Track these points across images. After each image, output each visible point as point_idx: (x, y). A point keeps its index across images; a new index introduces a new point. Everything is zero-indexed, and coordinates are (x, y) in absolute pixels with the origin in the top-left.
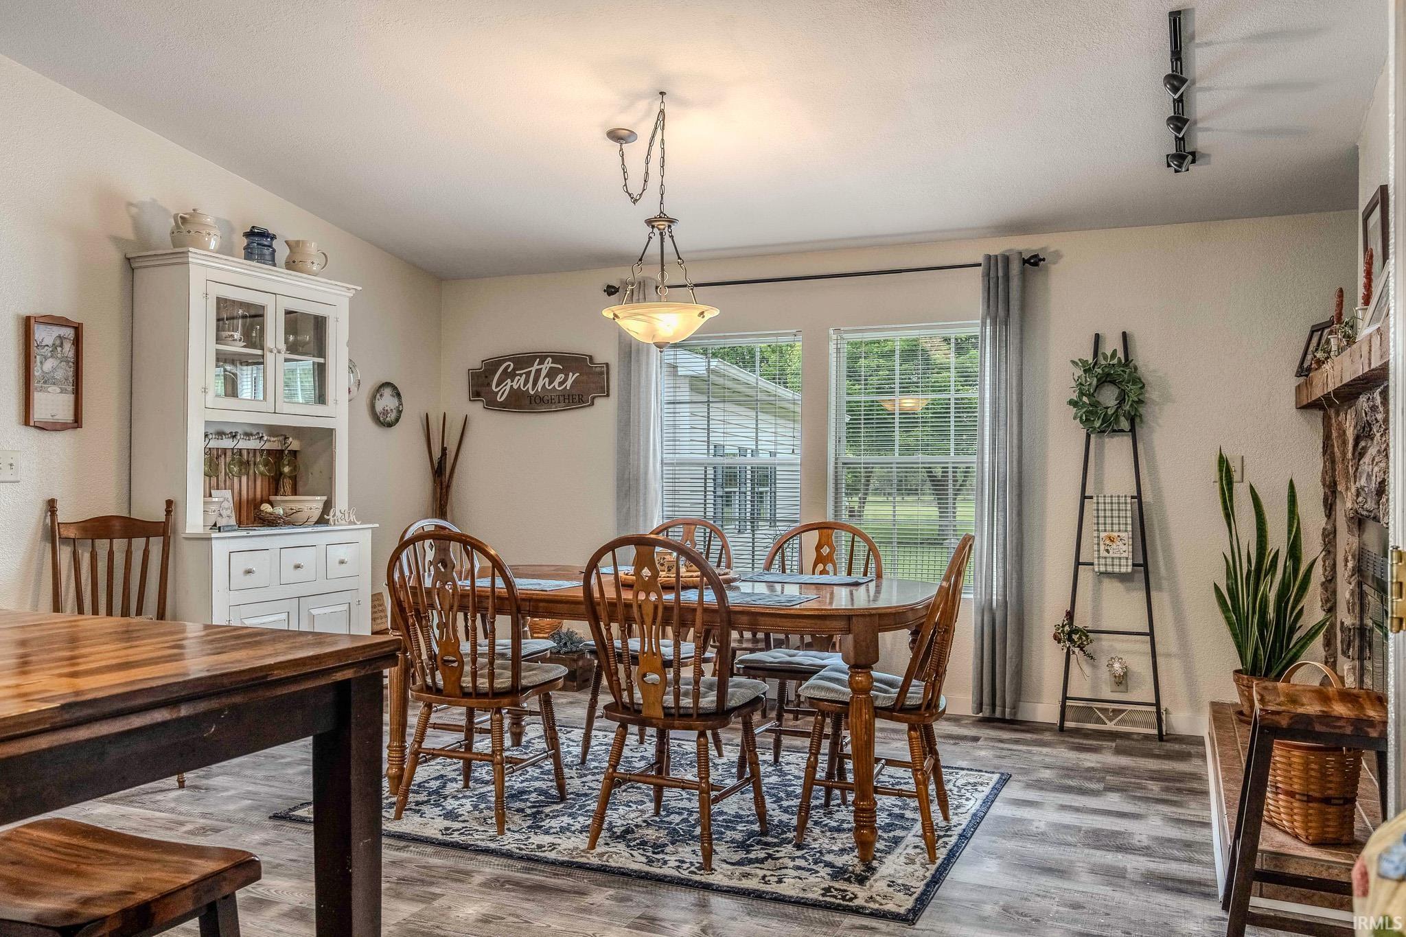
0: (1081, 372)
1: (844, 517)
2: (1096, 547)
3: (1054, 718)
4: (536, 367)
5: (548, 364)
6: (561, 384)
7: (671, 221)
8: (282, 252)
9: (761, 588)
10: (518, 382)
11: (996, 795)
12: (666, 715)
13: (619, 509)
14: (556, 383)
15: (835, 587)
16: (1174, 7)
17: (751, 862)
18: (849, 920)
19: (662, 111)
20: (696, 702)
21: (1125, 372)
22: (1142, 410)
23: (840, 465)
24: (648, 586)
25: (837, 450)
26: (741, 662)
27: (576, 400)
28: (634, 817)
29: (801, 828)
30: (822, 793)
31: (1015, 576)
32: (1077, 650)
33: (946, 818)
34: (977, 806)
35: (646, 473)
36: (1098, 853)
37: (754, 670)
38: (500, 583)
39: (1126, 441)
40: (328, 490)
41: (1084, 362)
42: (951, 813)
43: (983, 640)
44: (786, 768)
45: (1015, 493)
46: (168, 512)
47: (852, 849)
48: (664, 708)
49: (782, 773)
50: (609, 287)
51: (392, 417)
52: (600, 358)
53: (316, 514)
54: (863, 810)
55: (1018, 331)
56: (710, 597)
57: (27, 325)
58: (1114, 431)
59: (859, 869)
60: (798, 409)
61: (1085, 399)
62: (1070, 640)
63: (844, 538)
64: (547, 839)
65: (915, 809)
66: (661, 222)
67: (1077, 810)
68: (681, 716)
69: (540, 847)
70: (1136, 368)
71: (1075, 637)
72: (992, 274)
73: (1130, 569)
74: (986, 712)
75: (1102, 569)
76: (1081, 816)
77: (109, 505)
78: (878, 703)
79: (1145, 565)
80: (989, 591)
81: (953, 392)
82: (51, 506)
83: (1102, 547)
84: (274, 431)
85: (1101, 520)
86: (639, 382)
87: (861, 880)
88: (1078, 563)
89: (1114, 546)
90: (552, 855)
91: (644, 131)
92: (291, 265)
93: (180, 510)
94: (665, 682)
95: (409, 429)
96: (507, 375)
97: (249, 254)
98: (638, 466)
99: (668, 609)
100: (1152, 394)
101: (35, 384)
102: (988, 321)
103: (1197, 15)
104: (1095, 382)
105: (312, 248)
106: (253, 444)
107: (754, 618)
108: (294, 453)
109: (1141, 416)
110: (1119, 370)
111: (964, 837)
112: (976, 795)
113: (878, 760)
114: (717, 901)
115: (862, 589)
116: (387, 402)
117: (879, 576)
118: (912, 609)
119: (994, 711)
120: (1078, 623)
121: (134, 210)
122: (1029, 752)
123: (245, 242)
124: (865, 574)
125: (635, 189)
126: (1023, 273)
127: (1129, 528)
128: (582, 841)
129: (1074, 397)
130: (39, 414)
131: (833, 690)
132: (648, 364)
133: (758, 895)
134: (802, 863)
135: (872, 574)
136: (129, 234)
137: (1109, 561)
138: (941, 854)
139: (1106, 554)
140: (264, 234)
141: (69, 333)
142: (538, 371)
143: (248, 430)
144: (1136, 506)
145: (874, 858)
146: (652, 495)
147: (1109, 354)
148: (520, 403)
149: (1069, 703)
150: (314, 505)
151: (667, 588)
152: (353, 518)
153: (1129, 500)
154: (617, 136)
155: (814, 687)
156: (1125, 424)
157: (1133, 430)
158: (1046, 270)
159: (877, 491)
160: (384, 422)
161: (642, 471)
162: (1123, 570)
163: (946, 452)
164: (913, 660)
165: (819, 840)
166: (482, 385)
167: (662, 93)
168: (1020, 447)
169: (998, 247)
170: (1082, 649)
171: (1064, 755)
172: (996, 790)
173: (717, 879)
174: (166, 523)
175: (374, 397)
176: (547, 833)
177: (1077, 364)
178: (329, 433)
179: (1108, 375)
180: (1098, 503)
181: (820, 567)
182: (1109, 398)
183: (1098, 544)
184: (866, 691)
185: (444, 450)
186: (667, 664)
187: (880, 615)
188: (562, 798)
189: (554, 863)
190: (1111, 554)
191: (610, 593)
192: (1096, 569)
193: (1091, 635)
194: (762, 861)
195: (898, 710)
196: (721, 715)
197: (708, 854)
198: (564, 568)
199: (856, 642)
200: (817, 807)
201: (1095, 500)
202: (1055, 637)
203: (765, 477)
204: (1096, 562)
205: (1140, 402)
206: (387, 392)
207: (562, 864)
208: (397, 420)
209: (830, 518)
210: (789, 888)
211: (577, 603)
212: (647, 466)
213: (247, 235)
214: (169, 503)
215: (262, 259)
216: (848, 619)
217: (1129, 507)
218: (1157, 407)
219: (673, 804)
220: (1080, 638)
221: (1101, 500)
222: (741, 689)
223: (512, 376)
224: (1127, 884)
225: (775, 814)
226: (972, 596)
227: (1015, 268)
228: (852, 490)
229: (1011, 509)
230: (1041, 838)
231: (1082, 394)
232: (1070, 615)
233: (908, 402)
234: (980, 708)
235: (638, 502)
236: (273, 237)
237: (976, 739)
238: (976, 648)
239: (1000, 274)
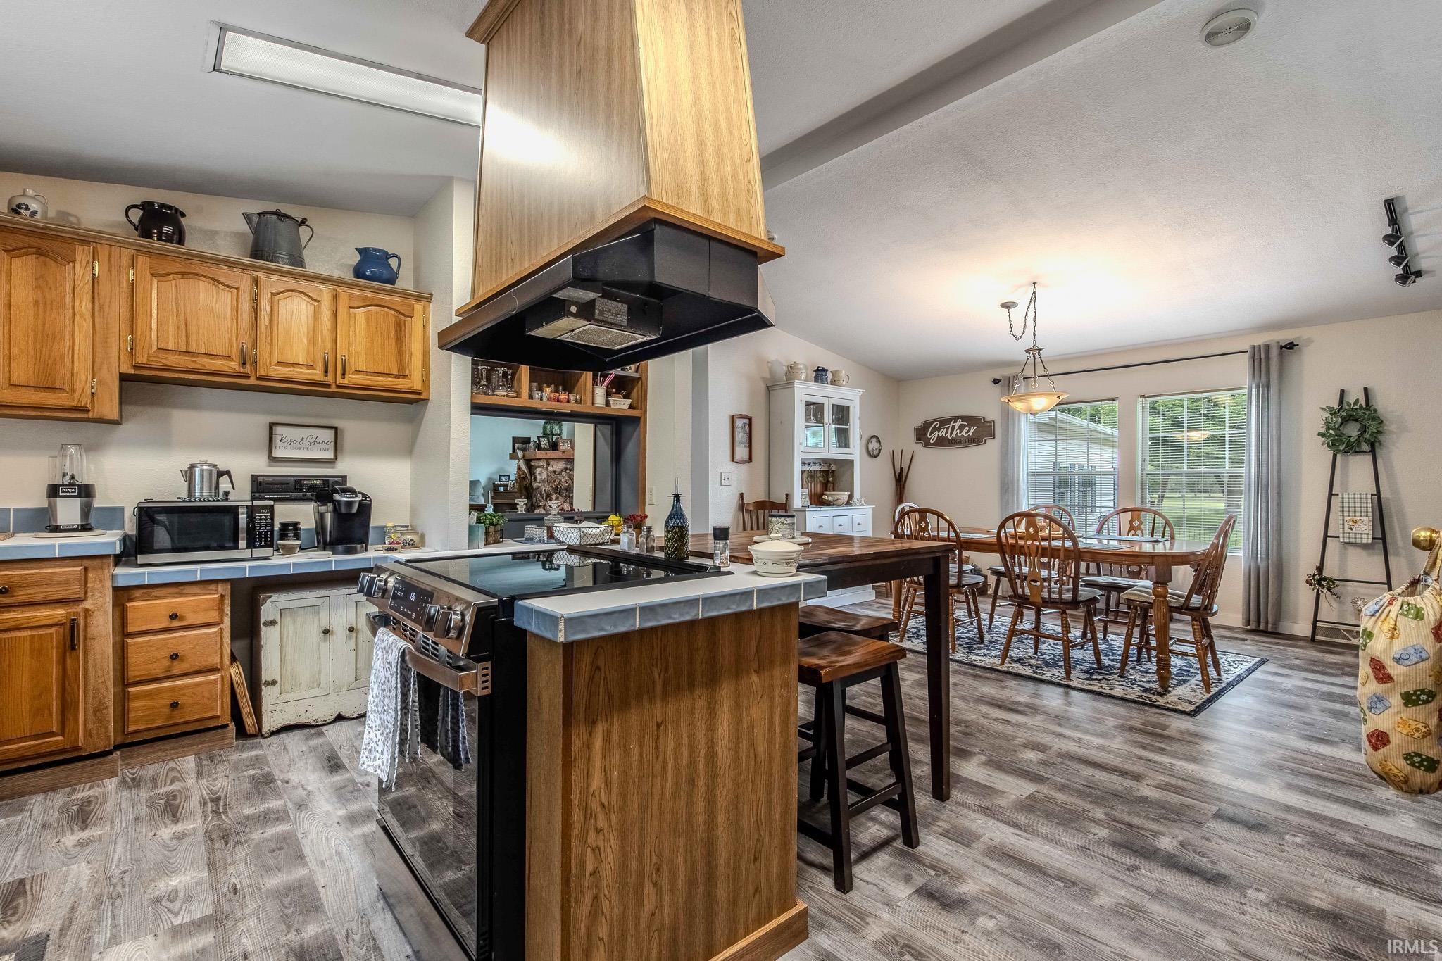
0: (1328, 415)
1: (1148, 505)
2: (1341, 526)
3: (1308, 634)
4: (952, 424)
5: (959, 422)
6: (966, 433)
7: (1040, 349)
8: (830, 376)
9: (1095, 541)
10: (942, 433)
11: (1256, 668)
12: (1044, 601)
13: (1002, 499)
14: (964, 432)
15: (1143, 543)
16: (1388, 196)
17: (1093, 679)
18: (1153, 710)
19: (1034, 293)
20: (1060, 596)
21: (1365, 413)
22: (1381, 438)
23: (1145, 475)
24: (1034, 537)
25: (1144, 466)
26: (1083, 581)
27: (975, 441)
28: (1022, 654)
29: (1123, 669)
30: (1135, 651)
31: (1275, 543)
32: (1325, 591)
33: (1219, 674)
34: (1242, 671)
35: (1018, 480)
36: (1330, 703)
37: (1089, 584)
38: (953, 535)
39: (1369, 458)
40: (851, 490)
41: (1331, 409)
42: (1222, 673)
43: (1250, 582)
44: (1111, 642)
45: (1275, 492)
46: (787, 499)
47: (1155, 682)
48: (1042, 598)
49: (1109, 644)
50: (995, 380)
51: (876, 452)
52: (989, 418)
53: (846, 500)
54: (1162, 660)
55: (1277, 391)
56: (1068, 544)
57: (733, 419)
58: (1357, 452)
59: (1160, 690)
60: (1116, 440)
61: (1331, 432)
62: (1320, 584)
63: (1149, 517)
64: (978, 658)
65: (1197, 669)
66: (1034, 350)
67: (1318, 681)
68: (1052, 602)
69: (975, 660)
70: (1375, 411)
71: (1324, 583)
72: (1257, 357)
73: (1370, 541)
74: (1253, 626)
75: (1346, 540)
76: (1318, 684)
77: (762, 497)
78: (1172, 605)
79: (1384, 539)
80: (1254, 549)
81: (1227, 430)
82: (742, 495)
83: (1346, 526)
84: (825, 461)
85: (1346, 509)
86: (1014, 431)
87: (1161, 695)
88: (1326, 536)
89: (1357, 526)
90: (982, 664)
91: (1023, 301)
92: (834, 383)
93: (791, 497)
94: (1043, 587)
95: (884, 458)
96: (935, 429)
97: (816, 380)
98: (1013, 477)
99: (1044, 549)
100: (1390, 427)
101: (736, 444)
102: (1254, 386)
103: (1407, 198)
104: (1340, 420)
105: (843, 373)
106: (817, 468)
107: (1094, 556)
108: (833, 471)
109: (1380, 442)
110: (1360, 412)
111: (1231, 685)
112: (1241, 666)
113: (1171, 638)
114: (1073, 693)
115: (1161, 544)
116: (874, 445)
117: (1172, 538)
118: (1194, 554)
119: (1259, 625)
120: (1325, 574)
121: (770, 365)
122: (1286, 650)
123: (814, 374)
124: (1163, 536)
125: (1018, 332)
126: (1281, 356)
127: (1370, 514)
128: (998, 661)
129: (1323, 431)
130: (737, 457)
131: (1144, 597)
132: (1019, 421)
133: (1099, 694)
134: (1124, 684)
135: (1167, 536)
136: (768, 376)
137: (1352, 536)
138: (1214, 690)
139: (1350, 531)
140: (823, 370)
141: (747, 421)
142: (954, 427)
143: (814, 461)
144: (1376, 501)
145: (1170, 686)
146: (1022, 492)
147: (1352, 402)
148: (942, 443)
149: (1319, 624)
150: (845, 496)
151: (1044, 539)
152: (863, 503)
153: (1369, 496)
154: (1006, 306)
155: (1130, 594)
156: (1366, 447)
157: (1373, 451)
158: (1300, 350)
159: (1173, 490)
160: (873, 455)
161: (1015, 478)
162: (1364, 541)
163: (1223, 466)
164: (1194, 583)
165: (1133, 675)
166: (922, 434)
167: (1034, 283)
168: (1279, 463)
169: (1260, 340)
170: (1329, 590)
171: (1312, 653)
172: (1256, 667)
173: (1073, 684)
174: (786, 504)
175: (868, 443)
176: (977, 655)
177: (1325, 410)
178: (851, 462)
179: (1352, 415)
180: (1343, 498)
181: (1133, 532)
182: (1352, 430)
183: (1343, 524)
184: (1165, 597)
185: (901, 469)
186: (1044, 580)
187: (1172, 556)
188: (982, 642)
189: (984, 668)
190: (1354, 531)
191: (1012, 541)
192: (1342, 540)
193: (1337, 583)
194: (1100, 680)
195: (1185, 608)
196: (1074, 603)
197: (1068, 673)
198: (979, 529)
199: (1157, 570)
200: (1131, 661)
201: (1340, 496)
202: (1307, 582)
203: (1087, 480)
204: (1341, 535)
205: (1380, 432)
206: (874, 440)
207: (988, 668)
208: (879, 454)
209: (1138, 504)
210: (1116, 691)
211: (994, 544)
212: (1019, 475)
213: (815, 371)
214: (787, 495)
215: (822, 382)
216: (1152, 558)
217: (1369, 501)
218: (1394, 436)
219: (1044, 651)
220: (1328, 583)
221: (1346, 496)
222: (1085, 593)
223: (939, 429)
224: (1348, 719)
225: (1106, 661)
226: (1241, 555)
227: (1274, 352)
228: (1153, 490)
229: (1272, 502)
230: (1288, 692)
231: (1328, 429)
232: (1320, 569)
233: (1195, 435)
234: (1248, 622)
235: (1013, 496)
236: (827, 370)
237: (1244, 640)
238: (1245, 586)
239: (1263, 356)
